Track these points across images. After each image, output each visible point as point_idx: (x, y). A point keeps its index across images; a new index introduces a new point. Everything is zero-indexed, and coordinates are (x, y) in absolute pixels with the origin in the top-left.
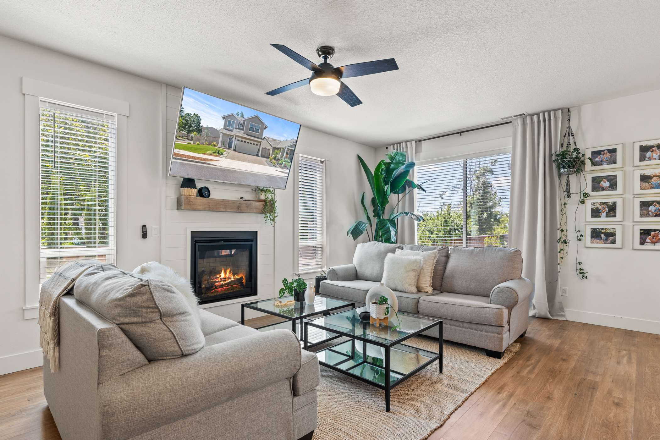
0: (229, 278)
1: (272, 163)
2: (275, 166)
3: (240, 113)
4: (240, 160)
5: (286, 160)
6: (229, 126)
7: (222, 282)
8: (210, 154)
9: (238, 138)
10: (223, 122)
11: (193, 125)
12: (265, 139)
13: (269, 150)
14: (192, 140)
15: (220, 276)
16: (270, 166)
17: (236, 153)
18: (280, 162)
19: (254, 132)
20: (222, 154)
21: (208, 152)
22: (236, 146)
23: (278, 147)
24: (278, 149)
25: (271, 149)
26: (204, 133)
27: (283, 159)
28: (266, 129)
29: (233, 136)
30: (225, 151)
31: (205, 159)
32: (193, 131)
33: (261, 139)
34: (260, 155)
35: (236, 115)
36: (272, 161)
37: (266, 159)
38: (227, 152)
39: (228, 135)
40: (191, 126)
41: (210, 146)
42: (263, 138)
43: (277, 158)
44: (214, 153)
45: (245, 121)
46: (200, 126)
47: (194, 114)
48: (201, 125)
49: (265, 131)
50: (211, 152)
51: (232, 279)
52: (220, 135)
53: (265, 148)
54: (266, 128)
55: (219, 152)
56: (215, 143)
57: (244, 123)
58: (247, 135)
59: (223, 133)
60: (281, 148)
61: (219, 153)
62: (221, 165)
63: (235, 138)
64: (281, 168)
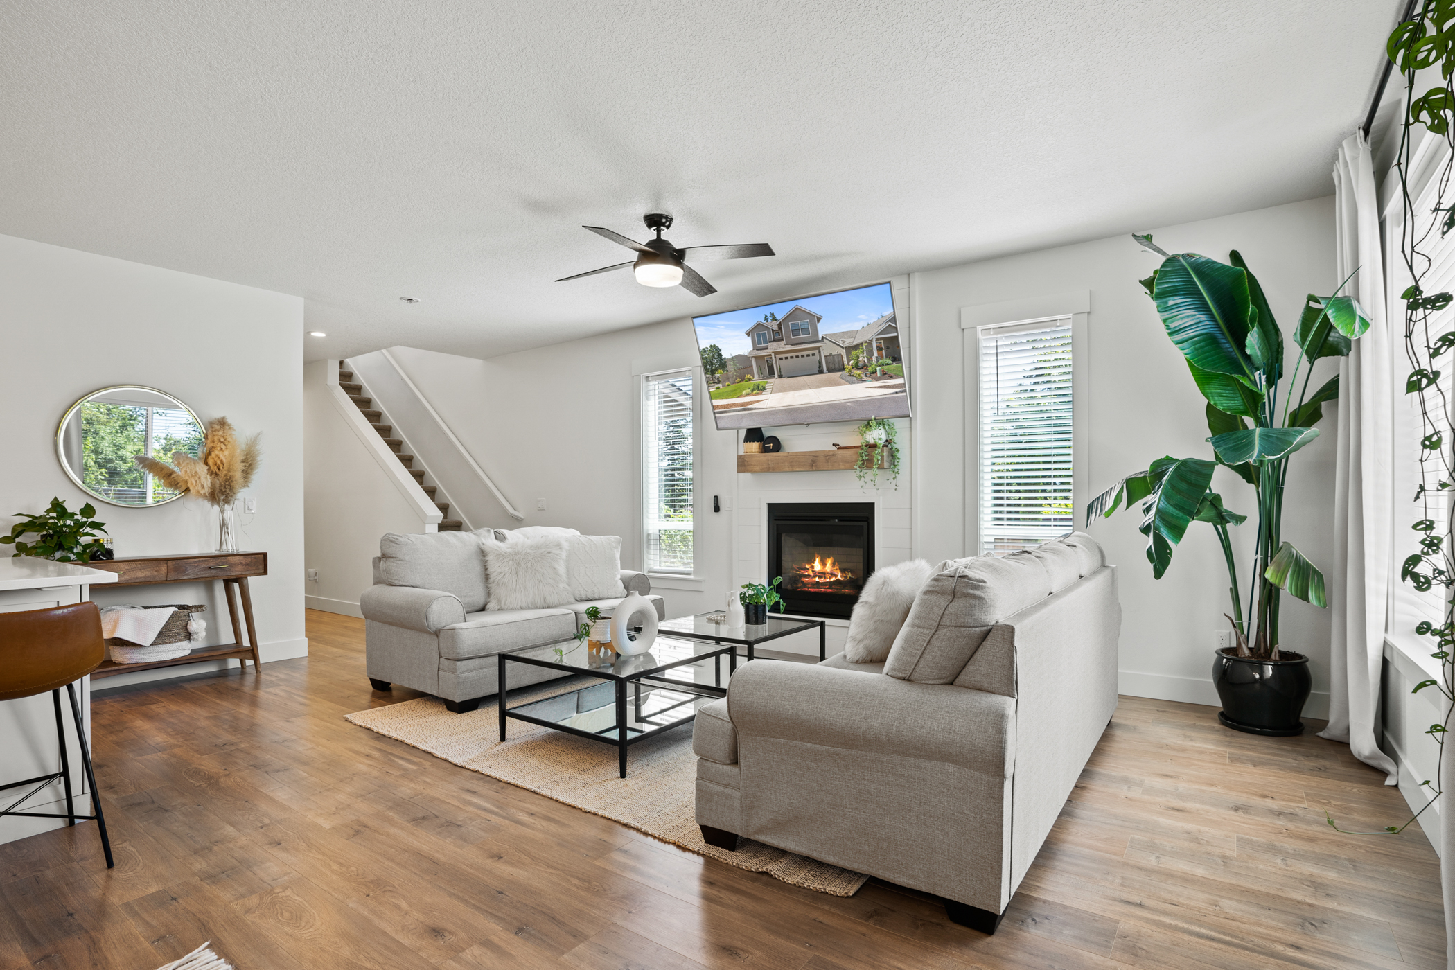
0: (833, 575)
1: (853, 376)
2: (861, 380)
3: (769, 315)
4: (794, 390)
5: (880, 361)
6: (760, 343)
7: (817, 579)
8: (748, 395)
9: (778, 356)
10: (749, 340)
11: (714, 361)
12: (825, 340)
13: (840, 355)
14: (719, 382)
15: (813, 567)
16: (852, 383)
17: (784, 380)
18: (870, 369)
19: (801, 336)
20: (764, 389)
21: (744, 392)
22: (780, 369)
23: (855, 343)
24: (856, 347)
25: (843, 353)
26: (730, 367)
27: (874, 361)
28: (821, 321)
29: (771, 355)
30: (767, 383)
31: (743, 404)
32: (716, 369)
33: (818, 341)
34: (825, 370)
35: (764, 322)
36: (852, 374)
37: (839, 374)
38: (772, 383)
39: (763, 356)
40: (712, 364)
41: (744, 383)
42: (820, 339)
43: (860, 364)
44: (753, 391)
45: (780, 324)
46: (722, 360)
47: (711, 346)
48: (723, 357)
49: (819, 326)
50: (749, 391)
51: (839, 577)
52: (751, 361)
53: (831, 355)
54: (819, 320)
55: (758, 387)
56: (748, 376)
57: (780, 328)
58: (792, 345)
59: (755, 357)
60: (862, 344)
61: (760, 389)
62: (769, 406)
63: (775, 357)
64: (877, 379)
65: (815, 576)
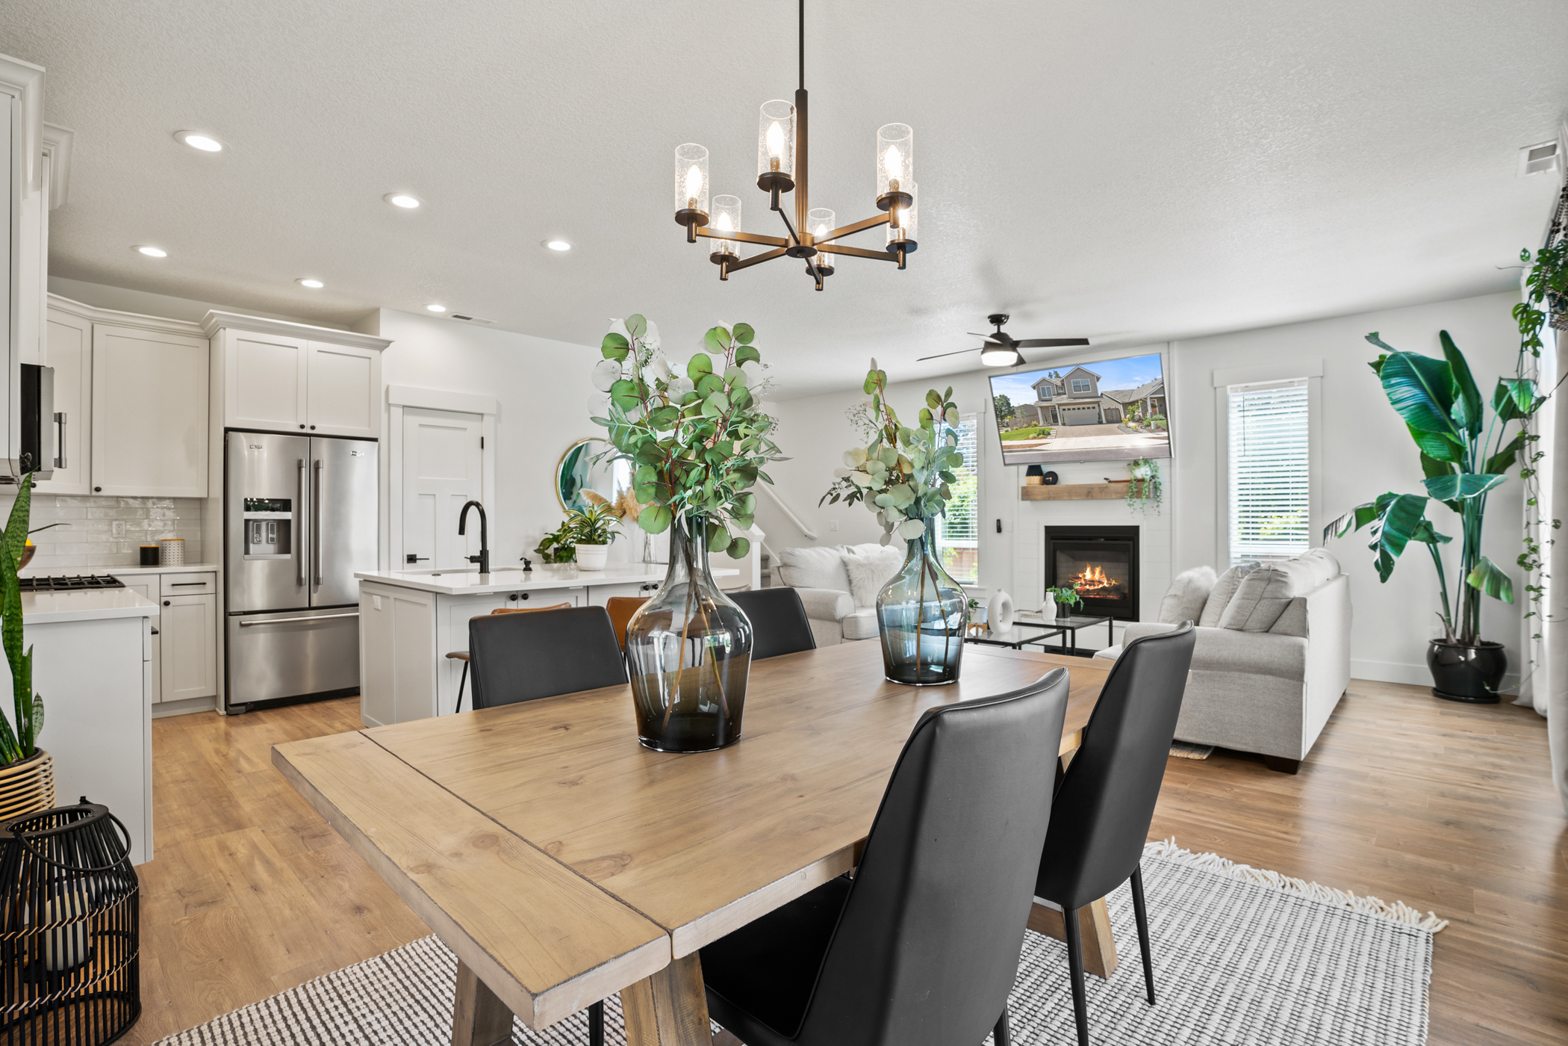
0: (1100, 582)
1: (1129, 427)
2: (1137, 431)
3: (1052, 373)
4: (1076, 436)
5: (1154, 417)
6: (1044, 396)
7: (1088, 587)
8: (1034, 438)
9: (1061, 408)
10: (1035, 393)
11: (1003, 409)
12: (1104, 396)
13: (1117, 410)
14: (1008, 426)
15: (1084, 576)
16: (1128, 434)
17: (1067, 428)
18: (1145, 423)
19: (1083, 392)
20: (1049, 434)
21: (1031, 436)
22: (1063, 418)
23: (1131, 400)
24: (1132, 403)
25: (1121, 408)
26: (1018, 414)
27: (1148, 416)
29: (1055, 406)
30: (1051, 429)
31: (1029, 446)
32: (1006, 415)
33: (1098, 397)
34: (1104, 421)
35: (1047, 378)
37: (1117, 425)
38: (1054, 429)
39: (1048, 407)
40: (1002, 411)
41: (1030, 429)
42: (1100, 395)
43: (1136, 418)
44: (1038, 435)
45: (1063, 380)
46: (1011, 408)
47: (1001, 396)
48: (1012, 406)
49: (1099, 384)
50: (1035, 435)
51: (1105, 584)
52: (1037, 410)
53: (1109, 409)
54: (1098, 379)
55: (1043, 432)
56: (1035, 422)
57: (1063, 384)
58: (1074, 398)
59: (1041, 407)
60: (1137, 401)
61: (1045, 434)
62: (1051, 448)
63: (1059, 408)
64: (1151, 431)
65: (1086, 585)
